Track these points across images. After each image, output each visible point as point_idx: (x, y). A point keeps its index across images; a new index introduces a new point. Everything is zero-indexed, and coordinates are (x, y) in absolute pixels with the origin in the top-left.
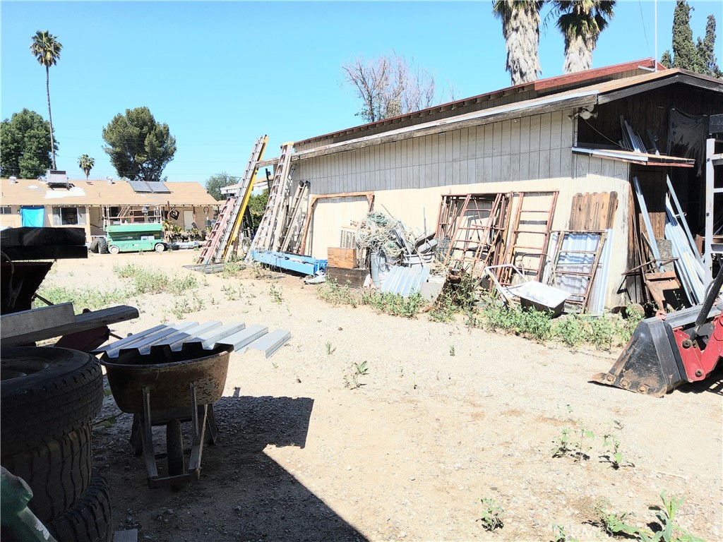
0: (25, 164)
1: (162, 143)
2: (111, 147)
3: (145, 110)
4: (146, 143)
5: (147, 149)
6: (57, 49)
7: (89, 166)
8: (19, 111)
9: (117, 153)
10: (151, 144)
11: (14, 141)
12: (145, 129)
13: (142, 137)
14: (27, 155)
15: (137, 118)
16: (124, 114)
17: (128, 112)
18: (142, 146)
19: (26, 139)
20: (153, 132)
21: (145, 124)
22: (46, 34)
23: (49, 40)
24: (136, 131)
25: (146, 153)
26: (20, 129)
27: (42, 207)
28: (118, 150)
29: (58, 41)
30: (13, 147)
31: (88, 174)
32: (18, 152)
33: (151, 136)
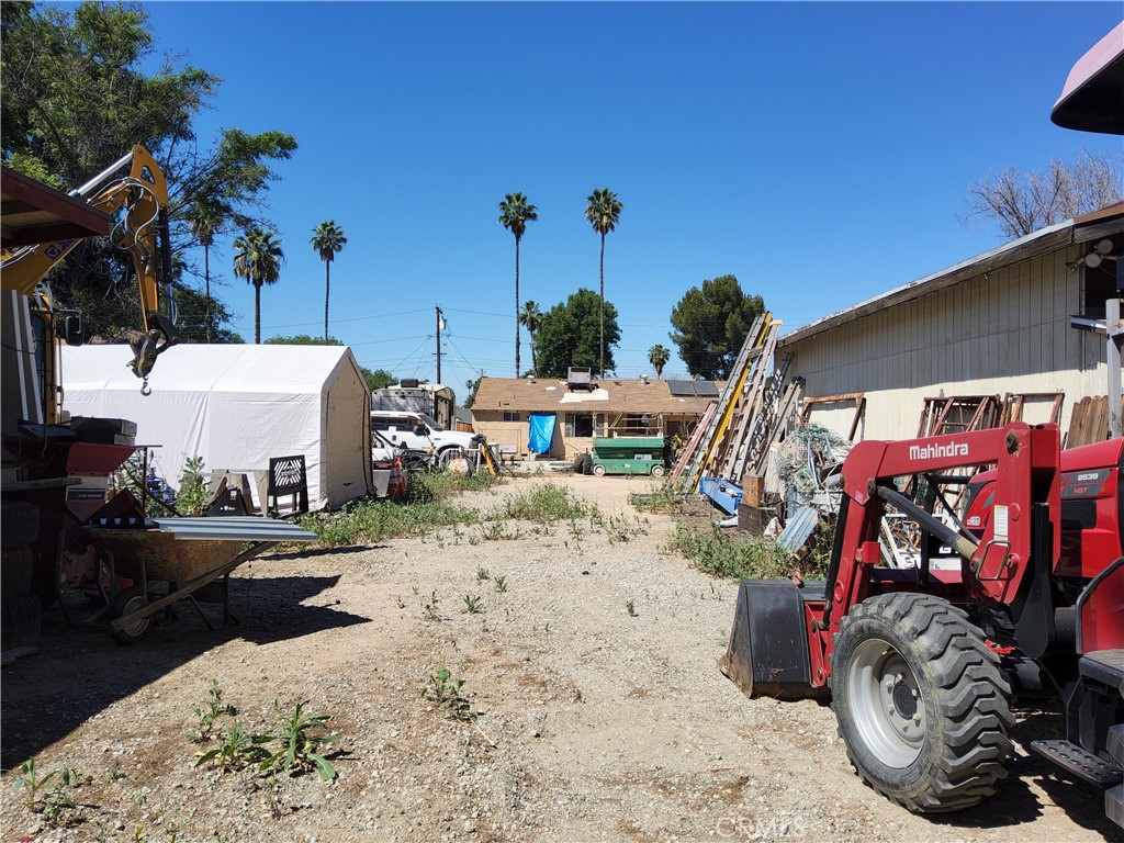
0: (578, 359)
2: (680, 334)
3: (730, 281)
4: (727, 325)
5: (727, 335)
6: (616, 210)
7: (663, 360)
8: (575, 292)
9: (687, 342)
10: (734, 325)
11: (568, 329)
12: (728, 306)
13: (723, 317)
14: (581, 348)
15: (717, 292)
16: (700, 289)
17: (706, 284)
18: (722, 329)
19: (582, 327)
20: (738, 310)
21: (728, 299)
22: (605, 193)
23: (607, 201)
24: (714, 310)
25: (727, 339)
26: (575, 315)
27: (553, 413)
28: (689, 337)
29: (619, 199)
30: (566, 337)
31: (660, 372)
32: (572, 344)
33: (734, 316)
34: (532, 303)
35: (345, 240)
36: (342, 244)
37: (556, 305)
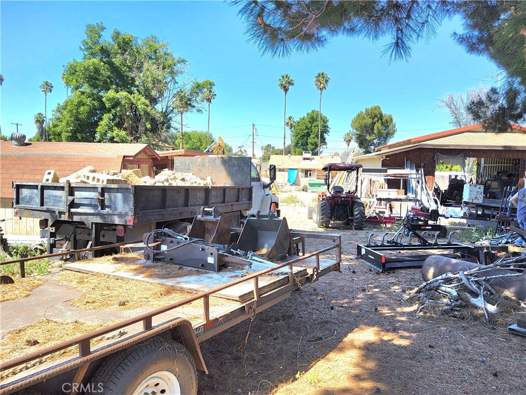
0: (310, 141)
1: (387, 127)
2: (355, 131)
3: (378, 108)
4: (375, 128)
5: (375, 132)
6: (327, 81)
7: (350, 140)
8: (310, 112)
9: (358, 134)
10: (378, 128)
11: (307, 128)
12: (376, 119)
13: (374, 124)
14: (312, 136)
15: (371, 113)
16: (364, 112)
17: (366, 110)
18: (373, 129)
19: (313, 127)
20: (380, 121)
21: (376, 116)
22: (323, 74)
23: (323, 77)
24: (369, 121)
25: (375, 134)
26: (310, 122)
28: (358, 133)
29: (328, 76)
30: (306, 132)
31: (348, 145)
32: (308, 135)
33: (378, 124)
34: (291, 117)
35: (215, 95)
36: (215, 97)
37: (302, 117)
